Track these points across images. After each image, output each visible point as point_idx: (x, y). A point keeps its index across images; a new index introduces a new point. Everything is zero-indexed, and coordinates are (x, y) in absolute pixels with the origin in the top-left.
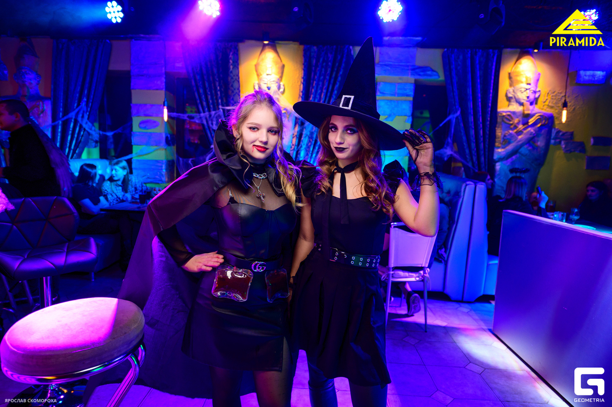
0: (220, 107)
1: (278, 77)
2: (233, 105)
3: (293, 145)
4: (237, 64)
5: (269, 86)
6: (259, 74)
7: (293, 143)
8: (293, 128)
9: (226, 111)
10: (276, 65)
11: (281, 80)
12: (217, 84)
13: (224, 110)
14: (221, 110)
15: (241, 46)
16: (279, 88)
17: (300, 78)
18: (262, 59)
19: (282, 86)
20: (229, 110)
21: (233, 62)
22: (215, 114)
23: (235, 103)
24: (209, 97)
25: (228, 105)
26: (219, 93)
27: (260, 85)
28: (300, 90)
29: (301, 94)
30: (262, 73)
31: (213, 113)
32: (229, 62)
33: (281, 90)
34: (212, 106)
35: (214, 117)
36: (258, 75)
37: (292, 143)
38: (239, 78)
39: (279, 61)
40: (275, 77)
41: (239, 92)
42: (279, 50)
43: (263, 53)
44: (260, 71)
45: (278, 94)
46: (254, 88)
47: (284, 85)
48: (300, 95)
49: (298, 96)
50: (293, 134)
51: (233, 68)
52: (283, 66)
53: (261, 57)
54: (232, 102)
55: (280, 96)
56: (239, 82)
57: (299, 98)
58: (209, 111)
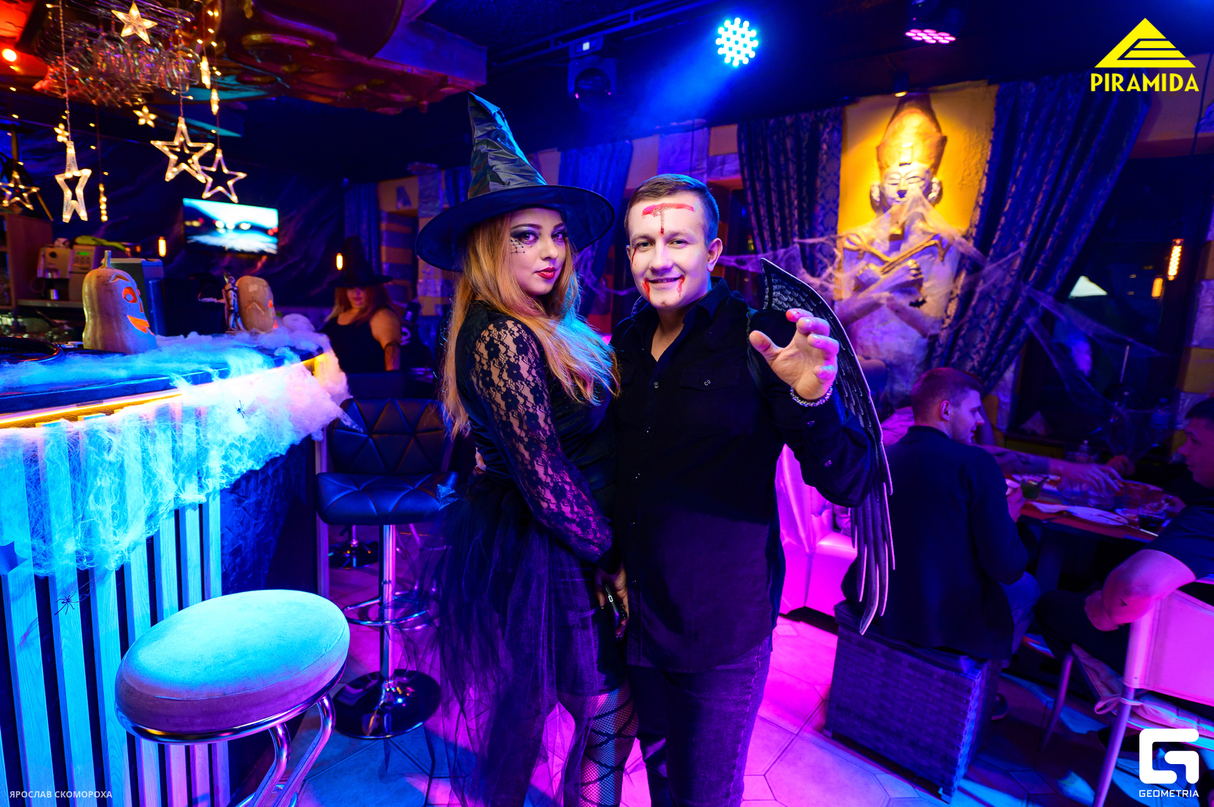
0: (796, 240)
1: (927, 166)
2: (822, 235)
3: (948, 317)
4: (837, 151)
5: (903, 188)
6: (884, 166)
7: (949, 313)
8: (952, 279)
9: (807, 248)
10: (924, 140)
11: (935, 173)
12: (793, 194)
13: (803, 246)
14: (798, 246)
15: (851, 111)
16: (927, 190)
17: (984, 161)
18: (894, 133)
19: (935, 187)
20: (813, 246)
21: (829, 148)
22: (785, 253)
23: (826, 230)
24: (777, 222)
25: (811, 236)
26: (796, 212)
27: (884, 188)
28: (979, 190)
29: (981, 199)
30: (889, 163)
31: (781, 252)
32: (820, 148)
33: (933, 195)
34: (780, 239)
35: (782, 259)
36: (881, 168)
37: (946, 311)
38: (839, 179)
39: (934, 130)
40: (919, 167)
41: (837, 206)
42: (935, 106)
43: (896, 119)
44: (886, 159)
45: (924, 205)
46: (871, 197)
47: (940, 184)
48: (977, 203)
49: (973, 205)
50: (951, 293)
51: (827, 160)
52: (943, 141)
53: (891, 128)
54: (821, 228)
55: (928, 210)
56: (838, 187)
57: (974, 209)
58: (774, 248)
